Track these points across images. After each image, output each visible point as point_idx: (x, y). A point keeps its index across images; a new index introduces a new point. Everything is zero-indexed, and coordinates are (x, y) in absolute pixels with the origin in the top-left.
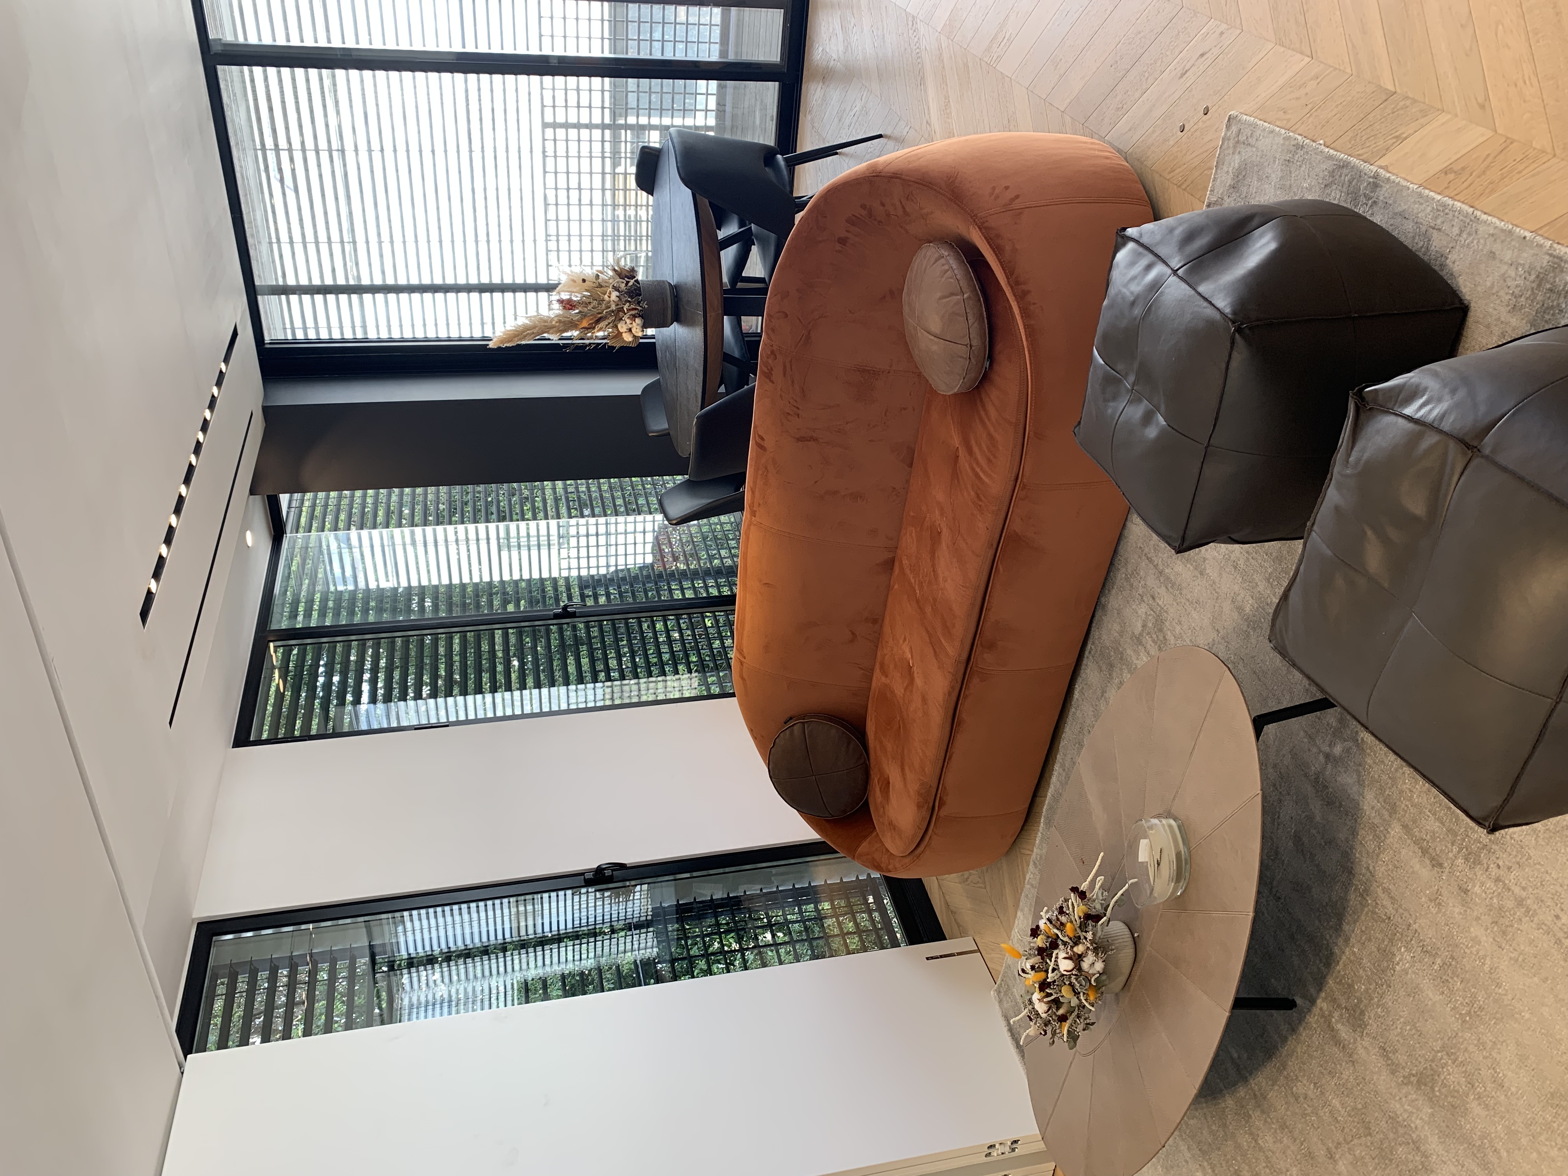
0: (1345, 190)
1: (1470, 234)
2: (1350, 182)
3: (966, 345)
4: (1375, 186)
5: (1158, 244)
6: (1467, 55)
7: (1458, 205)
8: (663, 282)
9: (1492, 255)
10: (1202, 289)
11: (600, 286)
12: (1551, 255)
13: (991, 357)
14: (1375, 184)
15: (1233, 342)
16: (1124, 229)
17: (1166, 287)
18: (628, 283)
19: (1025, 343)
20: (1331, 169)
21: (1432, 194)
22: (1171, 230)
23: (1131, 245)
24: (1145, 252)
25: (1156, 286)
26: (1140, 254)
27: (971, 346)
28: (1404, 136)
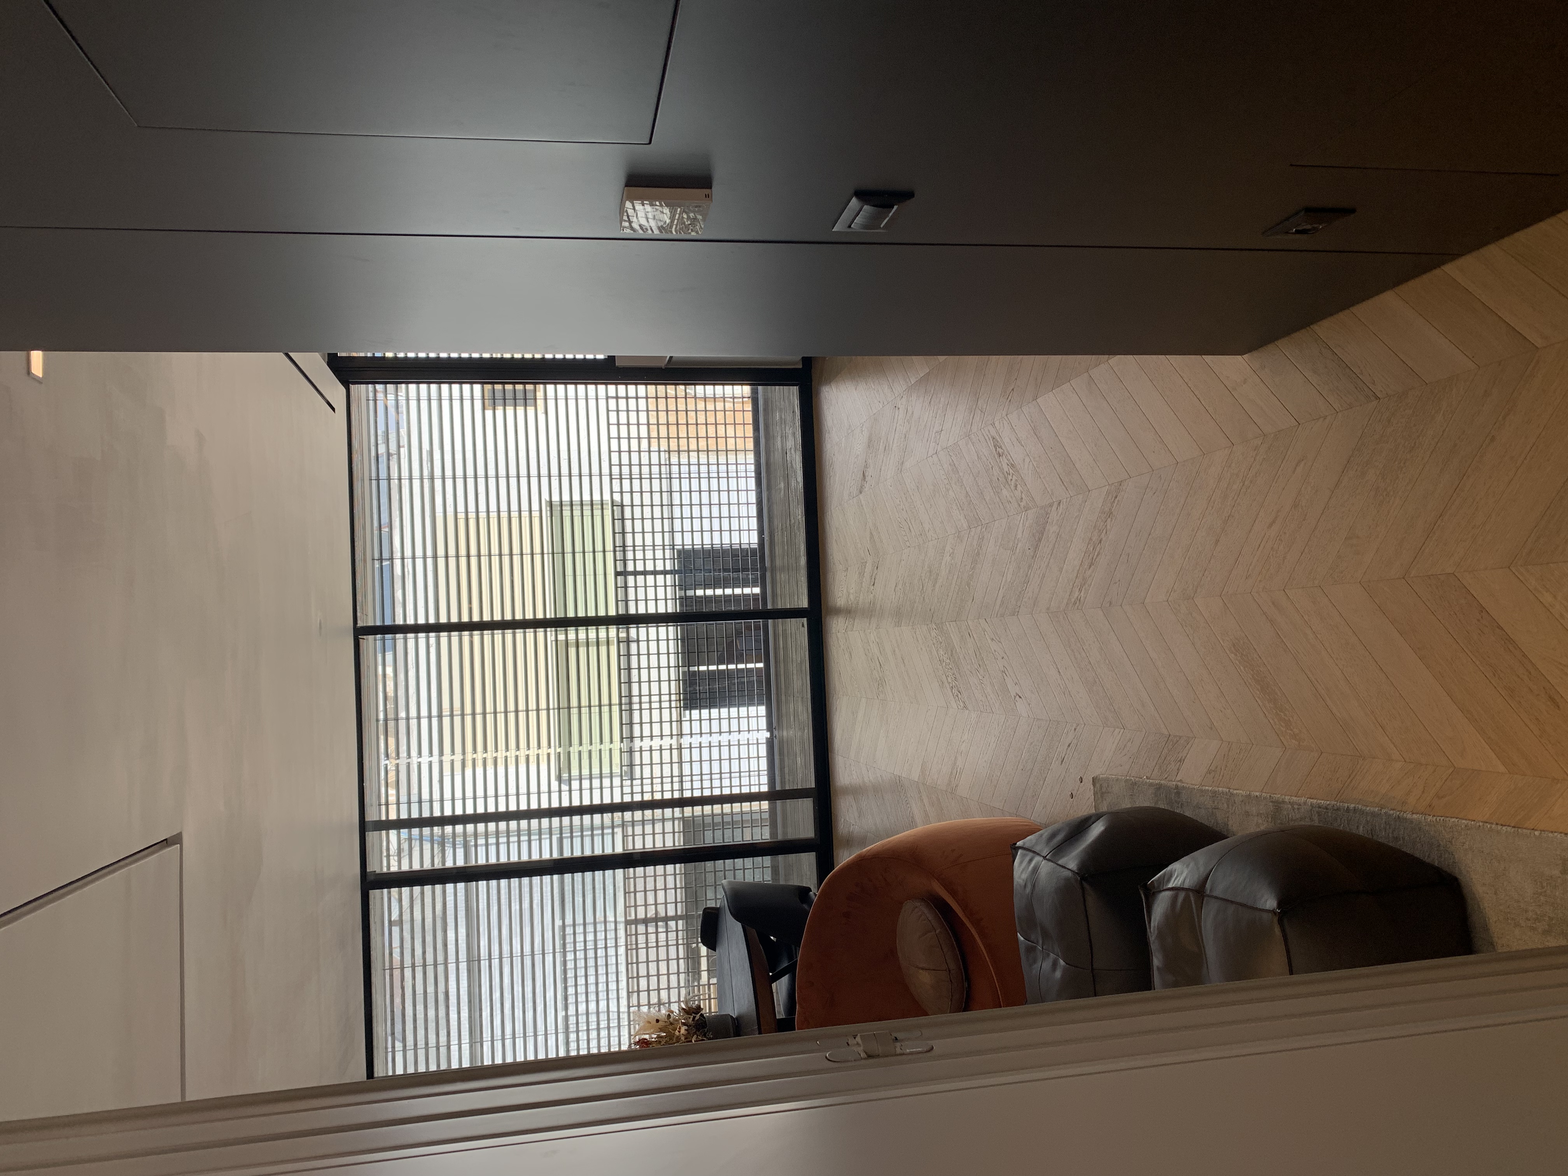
0: (1165, 802)
1: (1233, 806)
2: (1166, 797)
3: (946, 970)
4: (1178, 794)
5: (1034, 845)
6: (1194, 702)
7: (1220, 789)
8: (726, 1015)
9: (1247, 814)
10: (1060, 862)
11: (671, 1024)
12: (1272, 802)
13: (968, 979)
14: (1178, 791)
15: (1083, 888)
16: (1016, 844)
17: (1041, 869)
18: (694, 1017)
19: (987, 959)
20: (1154, 791)
21: (1207, 788)
22: (1041, 836)
23: (1020, 852)
24: (1027, 852)
25: (1036, 870)
26: (1025, 855)
27: (949, 971)
28: (1183, 758)
